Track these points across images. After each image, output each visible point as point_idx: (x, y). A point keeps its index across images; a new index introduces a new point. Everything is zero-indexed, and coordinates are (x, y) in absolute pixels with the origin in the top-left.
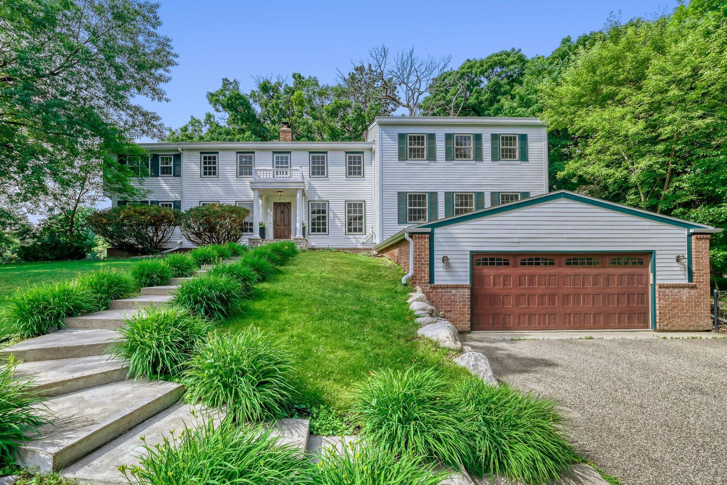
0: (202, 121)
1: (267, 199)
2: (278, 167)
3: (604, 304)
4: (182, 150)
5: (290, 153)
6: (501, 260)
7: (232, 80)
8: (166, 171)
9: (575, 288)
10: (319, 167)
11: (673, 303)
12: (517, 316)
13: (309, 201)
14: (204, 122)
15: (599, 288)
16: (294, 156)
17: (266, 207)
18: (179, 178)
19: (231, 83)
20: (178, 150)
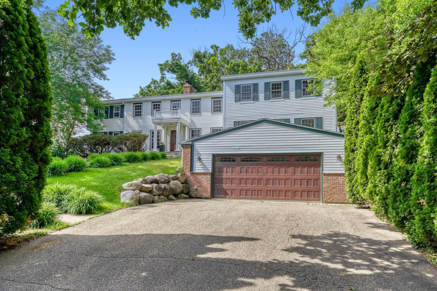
0: (158, 81)
1: (167, 129)
2: (174, 110)
3: (291, 185)
4: (124, 103)
5: (180, 100)
6: (231, 159)
7: (177, 54)
8: (117, 115)
9: (274, 175)
10: (196, 109)
11: (333, 185)
12: (239, 190)
13: (190, 129)
14: (159, 81)
15: (289, 175)
16: (183, 103)
17: (166, 134)
18: (123, 118)
19: (177, 56)
20: (122, 103)
